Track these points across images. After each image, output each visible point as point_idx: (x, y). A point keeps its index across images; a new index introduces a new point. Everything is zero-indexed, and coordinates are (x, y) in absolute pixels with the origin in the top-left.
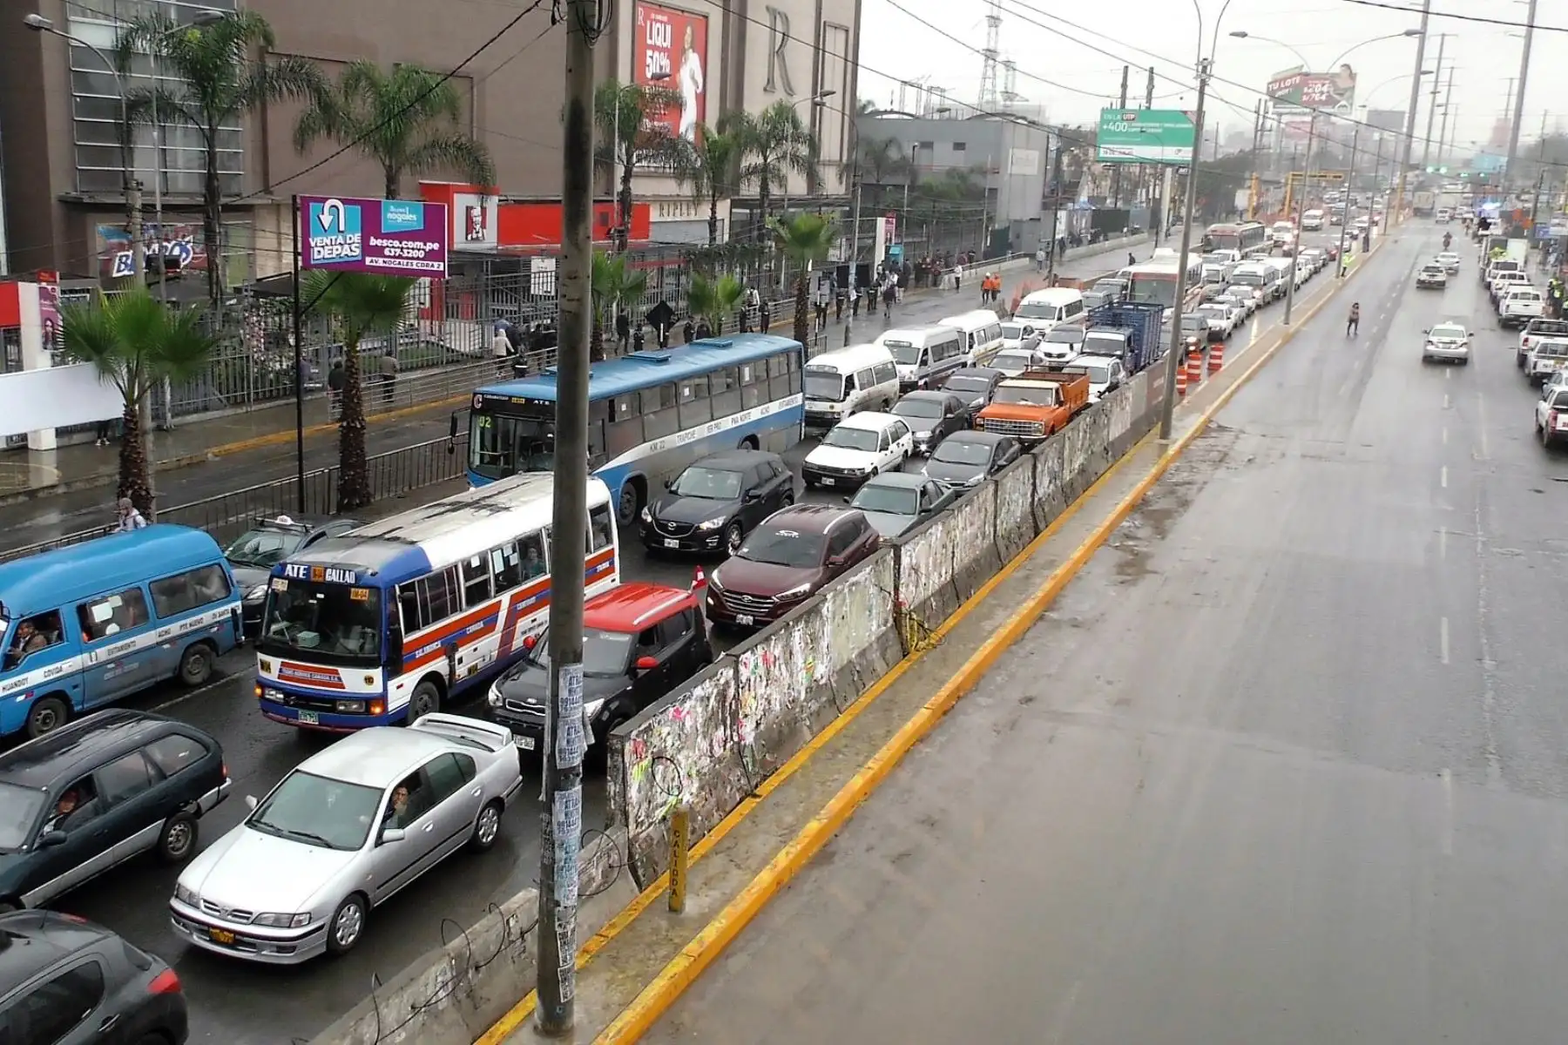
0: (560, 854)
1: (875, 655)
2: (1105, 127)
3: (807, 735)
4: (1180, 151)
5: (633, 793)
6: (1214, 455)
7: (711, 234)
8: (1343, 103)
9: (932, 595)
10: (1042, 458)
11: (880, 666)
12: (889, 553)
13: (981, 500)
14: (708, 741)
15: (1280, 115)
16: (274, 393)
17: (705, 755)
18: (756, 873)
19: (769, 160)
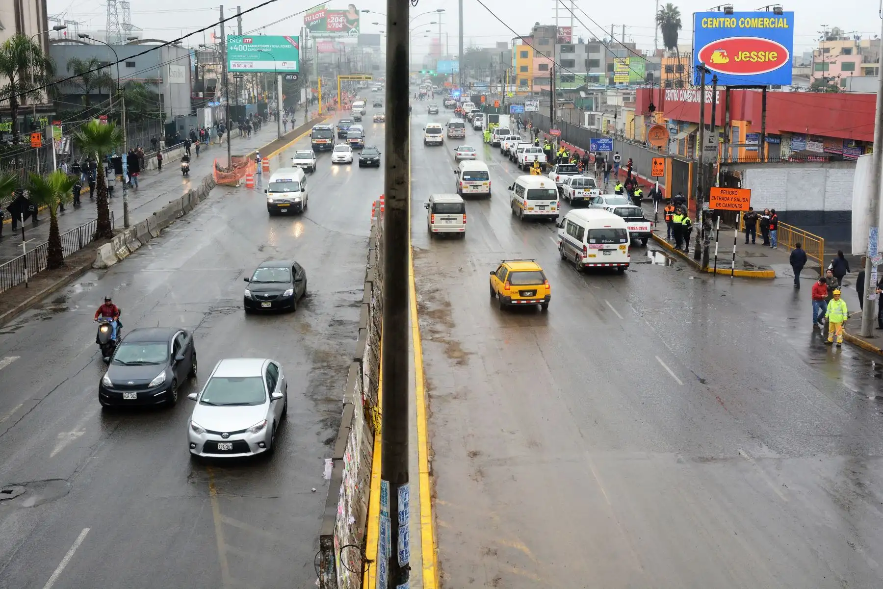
2: (231, 48)
4: (285, 63)
8: (354, 29)
15: (314, 38)
19: (15, 80)
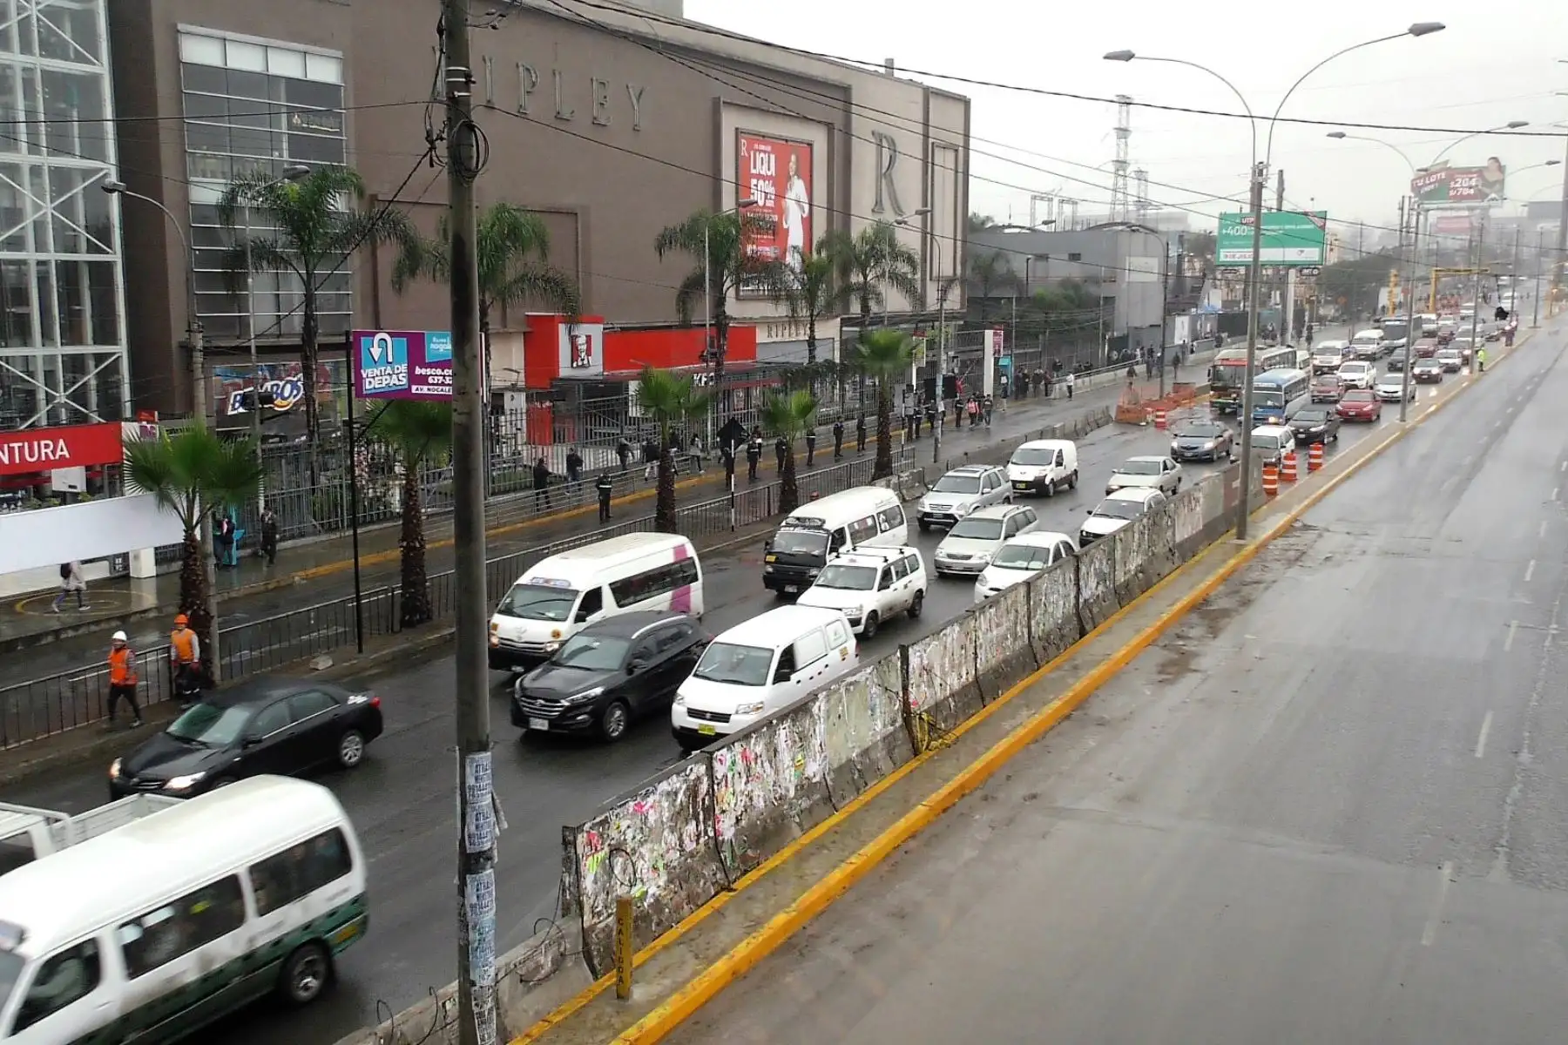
0: (473, 936)
1: (880, 754)
2: (1224, 231)
3: (796, 831)
4: (1302, 251)
5: (588, 884)
6: (1292, 554)
7: (810, 353)
8: (1493, 195)
9: (952, 695)
10: (1086, 560)
11: (885, 765)
12: (895, 654)
13: (1009, 602)
14: (676, 835)
16: (368, 519)
17: (673, 848)
18: (711, 962)
19: (868, 279)
